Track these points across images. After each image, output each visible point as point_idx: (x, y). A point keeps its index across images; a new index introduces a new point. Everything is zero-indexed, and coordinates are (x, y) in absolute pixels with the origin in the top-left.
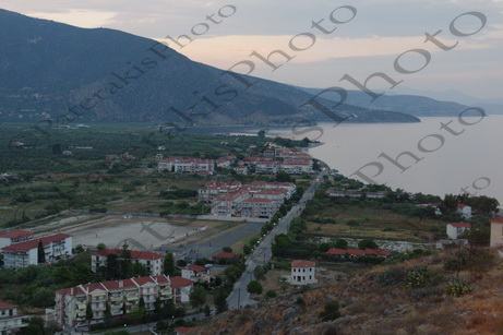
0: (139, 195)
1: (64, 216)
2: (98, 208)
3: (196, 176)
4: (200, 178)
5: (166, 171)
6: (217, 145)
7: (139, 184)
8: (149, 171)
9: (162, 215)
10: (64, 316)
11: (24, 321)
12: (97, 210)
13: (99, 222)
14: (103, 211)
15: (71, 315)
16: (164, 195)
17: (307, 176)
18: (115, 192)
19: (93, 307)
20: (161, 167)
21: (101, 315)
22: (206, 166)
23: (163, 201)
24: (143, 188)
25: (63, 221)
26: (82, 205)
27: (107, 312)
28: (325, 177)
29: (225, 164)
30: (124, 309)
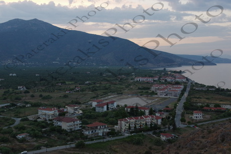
0: (131, 89)
1: (110, 95)
2: (120, 93)
3: (148, 83)
4: (149, 83)
5: (137, 81)
6: (151, 73)
7: (130, 85)
8: (132, 81)
9: (141, 95)
10: (121, 128)
11: (109, 129)
12: (119, 94)
13: (121, 97)
14: (122, 94)
15: (124, 128)
16: (139, 89)
17: (185, 83)
18: (123, 88)
19: (131, 125)
20: (135, 80)
21: (133, 128)
22: (150, 79)
23: (140, 91)
24: (132, 86)
25: (109, 97)
26: (114, 92)
27: (135, 127)
28: (192, 83)
29: (156, 79)
30: (140, 126)
